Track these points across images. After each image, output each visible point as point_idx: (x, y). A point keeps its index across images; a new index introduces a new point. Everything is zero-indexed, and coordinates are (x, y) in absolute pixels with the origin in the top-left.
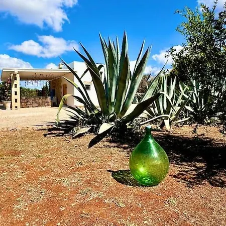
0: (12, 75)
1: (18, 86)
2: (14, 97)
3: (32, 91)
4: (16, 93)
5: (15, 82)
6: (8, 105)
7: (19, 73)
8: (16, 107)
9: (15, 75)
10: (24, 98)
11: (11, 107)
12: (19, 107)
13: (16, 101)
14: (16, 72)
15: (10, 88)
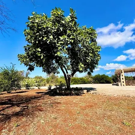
0: (120, 71)
1: (124, 76)
2: (122, 80)
3: (129, 77)
4: (123, 79)
5: (122, 74)
6: (119, 84)
7: (123, 70)
8: (124, 85)
9: (121, 71)
10: (127, 81)
11: (121, 85)
12: (125, 85)
13: (123, 82)
14: (122, 69)
15: (120, 77)
